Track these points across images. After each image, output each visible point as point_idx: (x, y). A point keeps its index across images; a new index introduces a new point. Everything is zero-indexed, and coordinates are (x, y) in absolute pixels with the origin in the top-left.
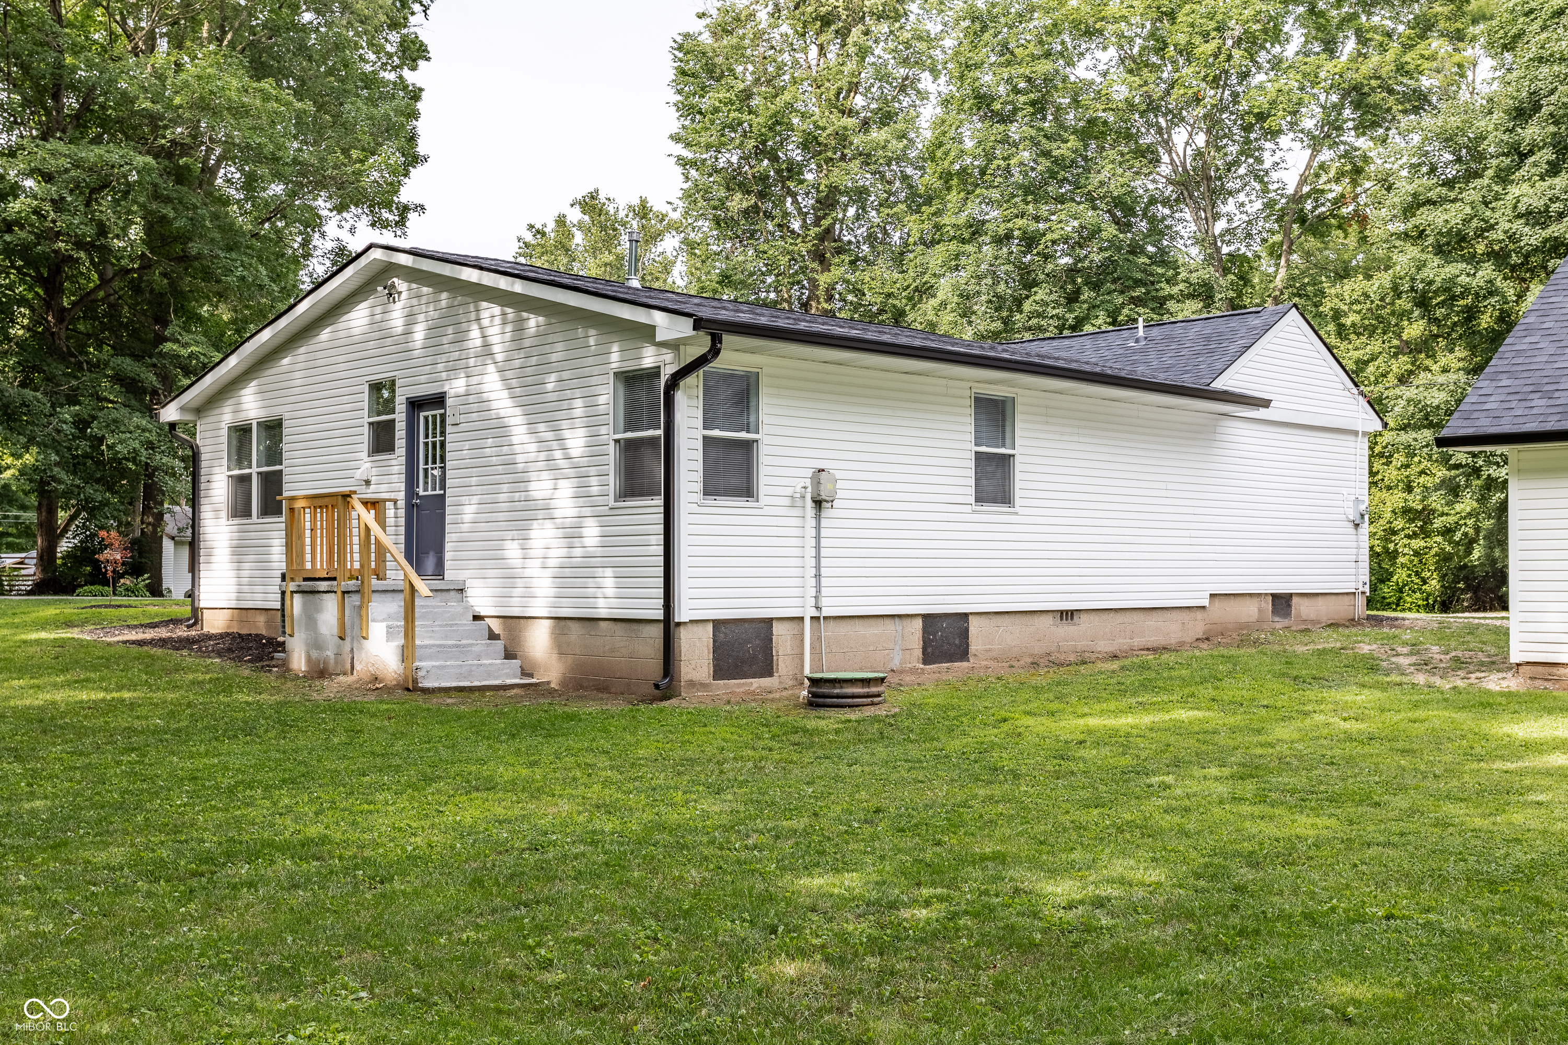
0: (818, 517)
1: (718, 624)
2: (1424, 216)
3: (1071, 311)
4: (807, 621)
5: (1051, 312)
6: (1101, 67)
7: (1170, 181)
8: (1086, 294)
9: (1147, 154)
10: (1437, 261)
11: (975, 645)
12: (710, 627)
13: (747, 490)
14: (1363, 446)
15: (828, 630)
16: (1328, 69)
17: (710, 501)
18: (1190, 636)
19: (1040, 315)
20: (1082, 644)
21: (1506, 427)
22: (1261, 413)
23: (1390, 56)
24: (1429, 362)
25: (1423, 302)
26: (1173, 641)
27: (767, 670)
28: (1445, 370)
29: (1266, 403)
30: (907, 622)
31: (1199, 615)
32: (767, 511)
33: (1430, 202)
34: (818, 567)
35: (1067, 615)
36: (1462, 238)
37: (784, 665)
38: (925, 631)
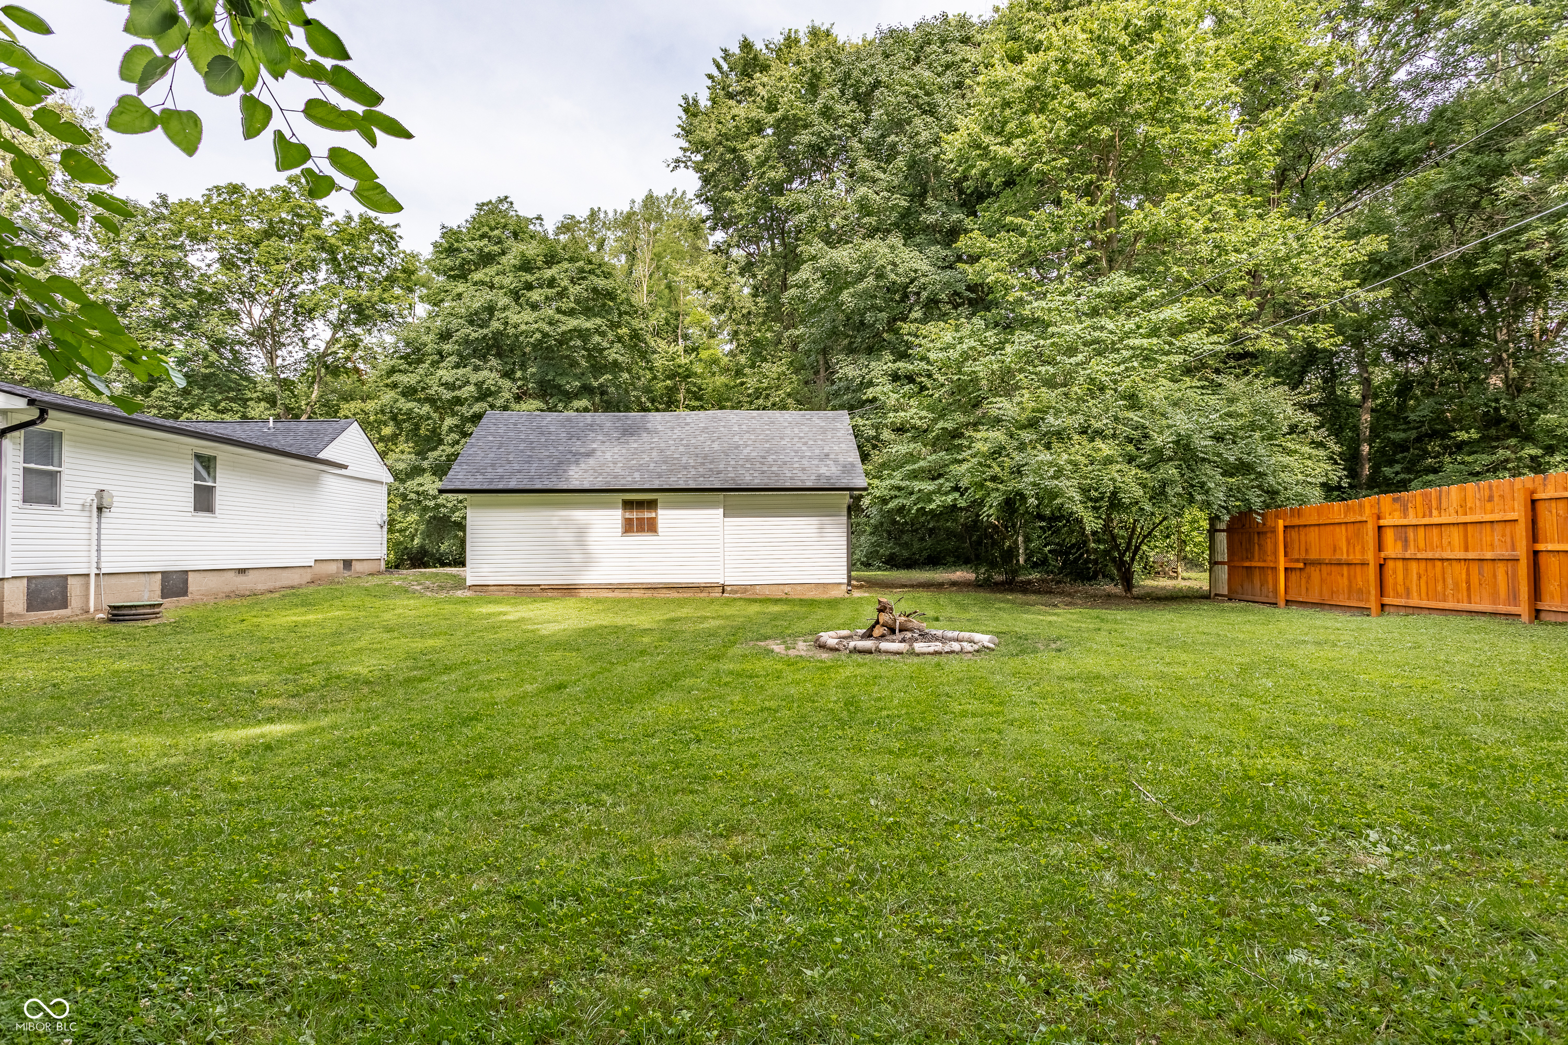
0: (99, 517)
1: (30, 578)
2: (397, 377)
3: (186, 399)
4: (93, 577)
5: (171, 398)
6: (207, 261)
7: (247, 332)
8: (196, 391)
9: (234, 316)
10: (403, 400)
11: (192, 587)
12: (25, 581)
13: (52, 500)
14: (385, 489)
15: (104, 581)
16: (344, 293)
17: (27, 506)
18: (304, 581)
19: (163, 399)
20: (249, 586)
21: (467, 486)
22: (343, 472)
23: (376, 293)
24: (393, 447)
25: (394, 418)
26: (295, 583)
27: (64, 604)
28: (402, 452)
29: (346, 467)
30: (152, 576)
31: (309, 570)
32: (66, 512)
33: (400, 371)
34: (99, 545)
35: (242, 571)
36: (415, 391)
37: (75, 602)
38: (163, 580)
